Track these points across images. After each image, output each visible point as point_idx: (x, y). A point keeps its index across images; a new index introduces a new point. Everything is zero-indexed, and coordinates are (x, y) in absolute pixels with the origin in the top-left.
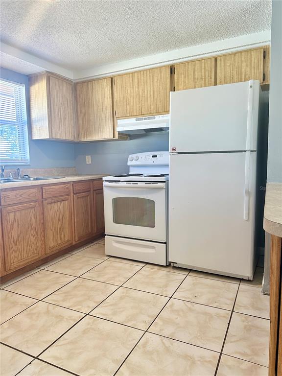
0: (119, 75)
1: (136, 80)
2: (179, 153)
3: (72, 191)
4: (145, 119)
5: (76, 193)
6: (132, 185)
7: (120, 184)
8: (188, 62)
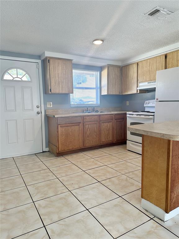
0: (141, 61)
1: (148, 64)
2: (160, 101)
3: (114, 118)
4: (152, 82)
5: (116, 119)
6: (138, 116)
7: (134, 116)
8: (174, 52)
